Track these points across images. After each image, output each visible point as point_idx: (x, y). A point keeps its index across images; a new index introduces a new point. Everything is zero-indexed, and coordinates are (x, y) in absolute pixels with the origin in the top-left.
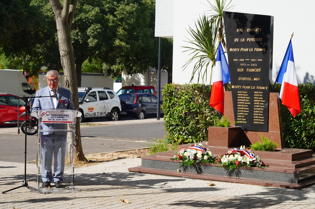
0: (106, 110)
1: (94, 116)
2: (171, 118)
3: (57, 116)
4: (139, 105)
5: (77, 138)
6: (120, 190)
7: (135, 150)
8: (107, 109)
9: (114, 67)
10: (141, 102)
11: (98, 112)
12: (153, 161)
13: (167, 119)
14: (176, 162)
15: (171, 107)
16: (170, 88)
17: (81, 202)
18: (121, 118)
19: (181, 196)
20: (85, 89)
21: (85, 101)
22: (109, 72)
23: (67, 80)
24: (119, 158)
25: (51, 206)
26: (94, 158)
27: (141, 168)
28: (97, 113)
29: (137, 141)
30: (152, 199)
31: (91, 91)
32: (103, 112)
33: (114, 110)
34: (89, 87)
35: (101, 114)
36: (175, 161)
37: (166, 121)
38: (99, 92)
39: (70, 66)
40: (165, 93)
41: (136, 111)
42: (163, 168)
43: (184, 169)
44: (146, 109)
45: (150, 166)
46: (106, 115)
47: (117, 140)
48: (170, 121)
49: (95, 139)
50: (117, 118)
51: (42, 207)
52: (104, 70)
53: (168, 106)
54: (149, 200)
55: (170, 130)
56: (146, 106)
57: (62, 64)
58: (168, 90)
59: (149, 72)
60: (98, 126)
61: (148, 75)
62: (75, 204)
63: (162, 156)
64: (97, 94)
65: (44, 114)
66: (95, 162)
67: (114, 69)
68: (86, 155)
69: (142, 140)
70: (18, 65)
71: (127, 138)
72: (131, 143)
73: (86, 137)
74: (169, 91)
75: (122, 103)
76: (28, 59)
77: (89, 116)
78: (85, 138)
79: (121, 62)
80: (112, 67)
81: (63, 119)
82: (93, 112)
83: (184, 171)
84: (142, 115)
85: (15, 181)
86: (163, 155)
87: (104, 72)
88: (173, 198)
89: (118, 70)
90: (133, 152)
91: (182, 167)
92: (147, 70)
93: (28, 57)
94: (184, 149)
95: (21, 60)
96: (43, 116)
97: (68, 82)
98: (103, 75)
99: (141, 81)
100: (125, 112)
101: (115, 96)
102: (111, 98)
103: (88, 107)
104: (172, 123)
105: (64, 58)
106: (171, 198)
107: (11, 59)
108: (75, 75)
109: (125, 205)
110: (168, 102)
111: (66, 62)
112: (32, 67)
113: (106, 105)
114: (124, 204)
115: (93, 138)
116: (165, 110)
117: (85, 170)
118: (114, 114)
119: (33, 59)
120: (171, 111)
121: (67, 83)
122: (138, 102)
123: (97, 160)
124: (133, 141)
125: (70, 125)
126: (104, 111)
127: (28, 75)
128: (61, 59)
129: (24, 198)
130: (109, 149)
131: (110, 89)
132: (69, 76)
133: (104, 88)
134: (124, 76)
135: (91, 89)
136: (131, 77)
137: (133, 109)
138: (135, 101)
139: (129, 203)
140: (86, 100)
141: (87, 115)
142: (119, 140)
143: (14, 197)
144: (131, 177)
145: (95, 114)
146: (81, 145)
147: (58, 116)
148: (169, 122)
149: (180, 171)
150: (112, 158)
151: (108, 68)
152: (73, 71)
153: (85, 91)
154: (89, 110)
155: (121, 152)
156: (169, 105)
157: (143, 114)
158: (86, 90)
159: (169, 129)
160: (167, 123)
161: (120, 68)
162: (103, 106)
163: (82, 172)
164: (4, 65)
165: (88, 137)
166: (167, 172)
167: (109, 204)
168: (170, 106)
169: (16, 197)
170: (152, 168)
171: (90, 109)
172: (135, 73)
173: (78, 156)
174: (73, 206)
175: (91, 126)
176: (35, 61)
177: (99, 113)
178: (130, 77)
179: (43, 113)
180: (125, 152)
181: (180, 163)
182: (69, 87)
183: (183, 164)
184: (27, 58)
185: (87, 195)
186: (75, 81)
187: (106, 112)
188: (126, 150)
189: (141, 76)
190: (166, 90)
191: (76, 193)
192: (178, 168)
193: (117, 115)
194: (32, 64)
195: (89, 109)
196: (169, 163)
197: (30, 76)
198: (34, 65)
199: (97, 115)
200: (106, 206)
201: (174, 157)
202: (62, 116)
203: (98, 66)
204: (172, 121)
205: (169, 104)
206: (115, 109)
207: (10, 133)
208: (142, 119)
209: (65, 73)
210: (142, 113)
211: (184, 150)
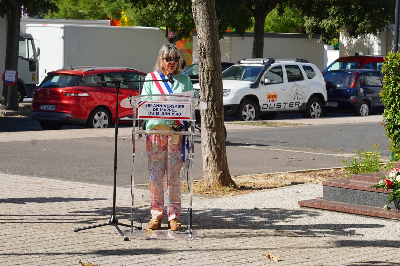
0: (299, 99)
1: (277, 109)
2: (396, 114)
3: (164, 108)
4: (360, 90)
5: (219, 146)
6: (272, 239)
7: (329, 170)
8: (302, 97)
9: (324, 23)
10: (363, 85)
11: (285, 102)
12: (343, 190)
13: (390, 116)
14: (382, 192)
15: (397, 95)
16: (396, 60)
17: (196, 257)
18: (326, 113)
19: (376, 252)
20: (262, 62)
21: (262, 83)
22: (317, 31)
23: (202, 45)
24: (293, 184)
25: (144, 261)
26: (251, 182)
27: (322, 201)
28: (282, 103)
29: (339, 155)
30: (322, 255)
31: (273, 65)
32: (293, 103)
33: (314, 99)
34: (270, 58)
35: (291, 105)
36: (380, 190)
37: (388, 121)
38: (287, 66)
39: (208, 21)
40: (386, 69)
41: (354, 101)
42: (359, 202)
43: (396, 205)
44: (373, 98)
45: (338, 198)
46: (299, 107)
47: (304, 152)
48: (395, 120)
49: (266, 149)
50: (318, 113)
51: (127, 262)
52: (308, 27)
53: (391, 92)
54: (316, 257)
55: (394, 135)
56: (372, 92)
57: (194, 18)
58: (392, 64)
59: (389, 31)
60: (281, 127)
61: (387, 37)
62: (185, 259)
63: (359, 181)
64: (284, 70)
65: (142, 104)
66: (250, 188)
67: (325, 26)
68: (239, 176)
69: (349, 153)
70: (158, 19)
71: (323, 149)
72: (327, 157)
73: (252, 146)
74: (394, 66)
75: (329, 86)
76: (172, 9)
77: (268, 109)
78: (250, 147)
79: (337, 14)
80: (321, 23)
81: (173, 112)
82: (276, 103)
83: (396, 209)
84: (365, 108)
85: (99, 218)
86: (362, 180)
87: (307, 32)
88: (359, 255)
89: (332, 29)
90: (324, 173)
91: (393, 202)
92: (384, 28)
93: (173, 6)
94: (397, 170)
95: (161, 10)
96: (140, 107)
97: (204, 49)
98: (306, 37)
99: (374, 49)
100: (335, 103)
101: (316, 74)
102: (309, 78)
103: (268, 93)
104: (397, 123)
105: (197, 6)
106: (355, 255)
107: (140, 8)
108: (216, 37)
109: (269, 264)
110: (392, 85)
111: (201, 14)
112: (181, 23)
113: (299, 89)
114: (268, 262)
115: (263, 148)
116: (385, 100)
117: (227, 202)
118: (315, 105)
119: (182, 9)
120: (397, 102)
121: (202, 50)
122: (359, 85)
123: (254, 186)
124: (331, 155)
125: (207, 124)
126: (296, 100)
127: (175, 37)
128: (193, 9)
129: (104, 247)
130: (283, 168)
131: (309, 63)
132: (206, 38)
133: (297, 59)
134: (344, 40)
135: (273, 62)
136: (356, 42)
137: (349, 98)
138: (353, 84)
139: (279, 261)
140: (263, 80)
141: (265, 106)
142: (307, 152)
143: (89, 243)
144: (295, 218)
145: (280, 106)
146: (226, 159)
147: (166, 108)
148: (392, 122)
149: (389, 208)
150: (281, 182)
151: (314, 24)
152: (213, 29)
153: (263, 66)
154: (269, 99)
155: (303, 172)
156: (393, 91)
157: (366, 106)
158: (264, 63)
159: (392, 134)
160: (389, 123)
161: (334, 25)
162: (294, 91)
163: (220, 205)
164: (134, 19)
165: (255, 146)
166: (365, 210)
167: (244, 260)
168: (395, 93)
169: (91, 245)
170: (340, 201)
171: (271, 97)
172: (364, 33)
173: (221, 177)
174: (181, 262)
175: (268, 126)
176: (186, 13)
177: (287, 103)
178: (354, 41)
179: (140, 103)
180: (310, 173)
181: (390, 194)
182: (205, 57)
183: (394, 196)
184: (171, 7)
185: (212, 244)
187: (299, 102)
188: (312, 170)
189: (373, 40)
190: (389, 64)
191: (195, 241)
192: (385, 203)
193: (320, 109)
194: (181, 17)
195: (269, 97)
196: (371, 193)
197: (177, 38)
198: (184, 19)
199: (282, 107)
200: (237, 264)
201: (380, 183)
202: (172, 108)
203: (298, 20)
204: (398, 120)
205: (394, 89)
206: (317, 97)
207: (126, 136)
208: (366, 115)
209: (199, 34)
210: (364, 104)
211: (397, 172)
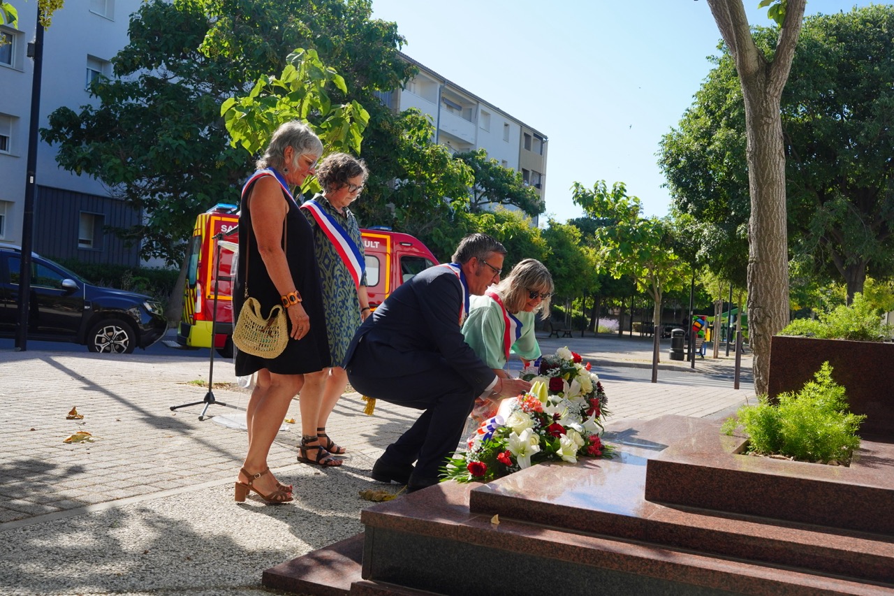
186: (764, 225)
